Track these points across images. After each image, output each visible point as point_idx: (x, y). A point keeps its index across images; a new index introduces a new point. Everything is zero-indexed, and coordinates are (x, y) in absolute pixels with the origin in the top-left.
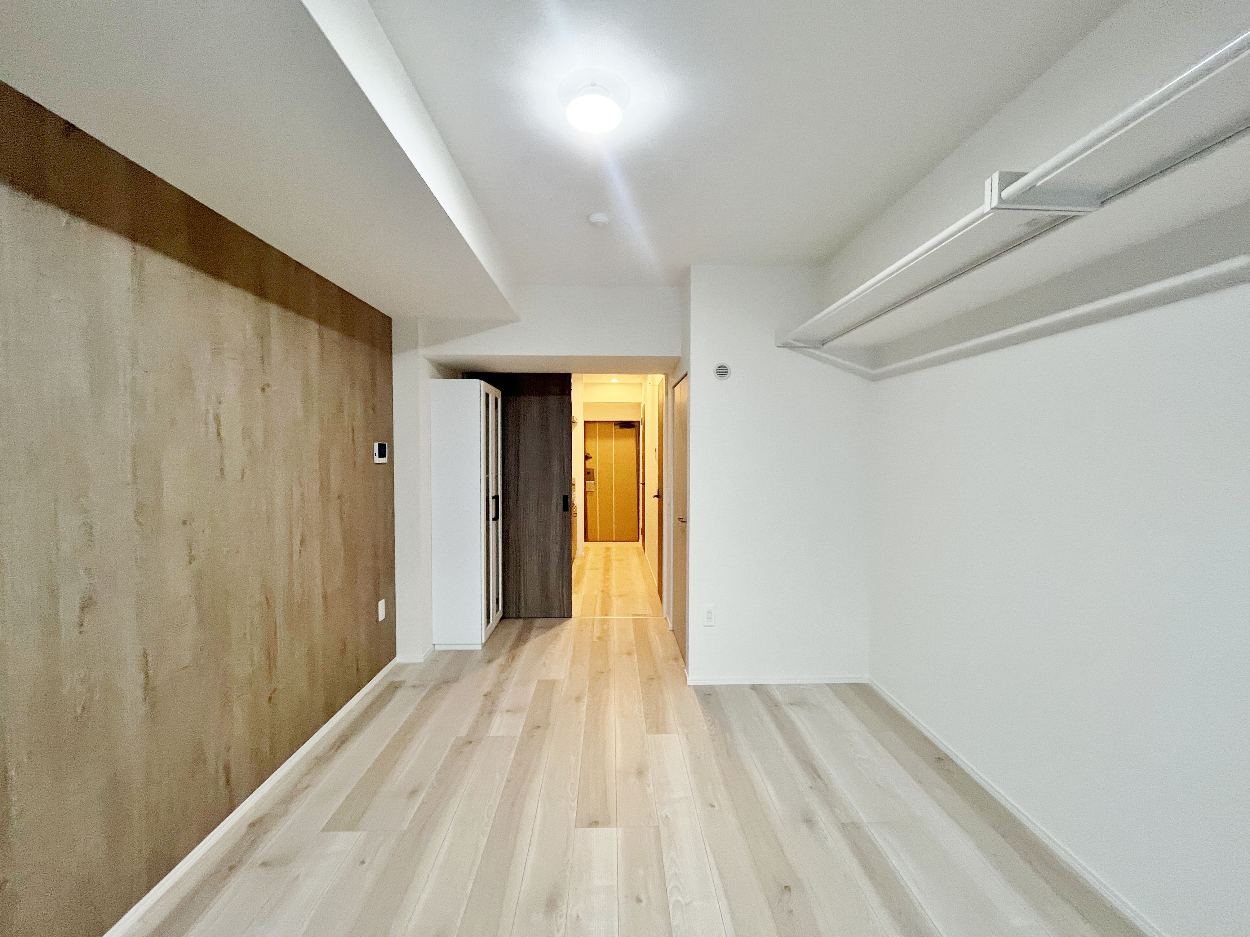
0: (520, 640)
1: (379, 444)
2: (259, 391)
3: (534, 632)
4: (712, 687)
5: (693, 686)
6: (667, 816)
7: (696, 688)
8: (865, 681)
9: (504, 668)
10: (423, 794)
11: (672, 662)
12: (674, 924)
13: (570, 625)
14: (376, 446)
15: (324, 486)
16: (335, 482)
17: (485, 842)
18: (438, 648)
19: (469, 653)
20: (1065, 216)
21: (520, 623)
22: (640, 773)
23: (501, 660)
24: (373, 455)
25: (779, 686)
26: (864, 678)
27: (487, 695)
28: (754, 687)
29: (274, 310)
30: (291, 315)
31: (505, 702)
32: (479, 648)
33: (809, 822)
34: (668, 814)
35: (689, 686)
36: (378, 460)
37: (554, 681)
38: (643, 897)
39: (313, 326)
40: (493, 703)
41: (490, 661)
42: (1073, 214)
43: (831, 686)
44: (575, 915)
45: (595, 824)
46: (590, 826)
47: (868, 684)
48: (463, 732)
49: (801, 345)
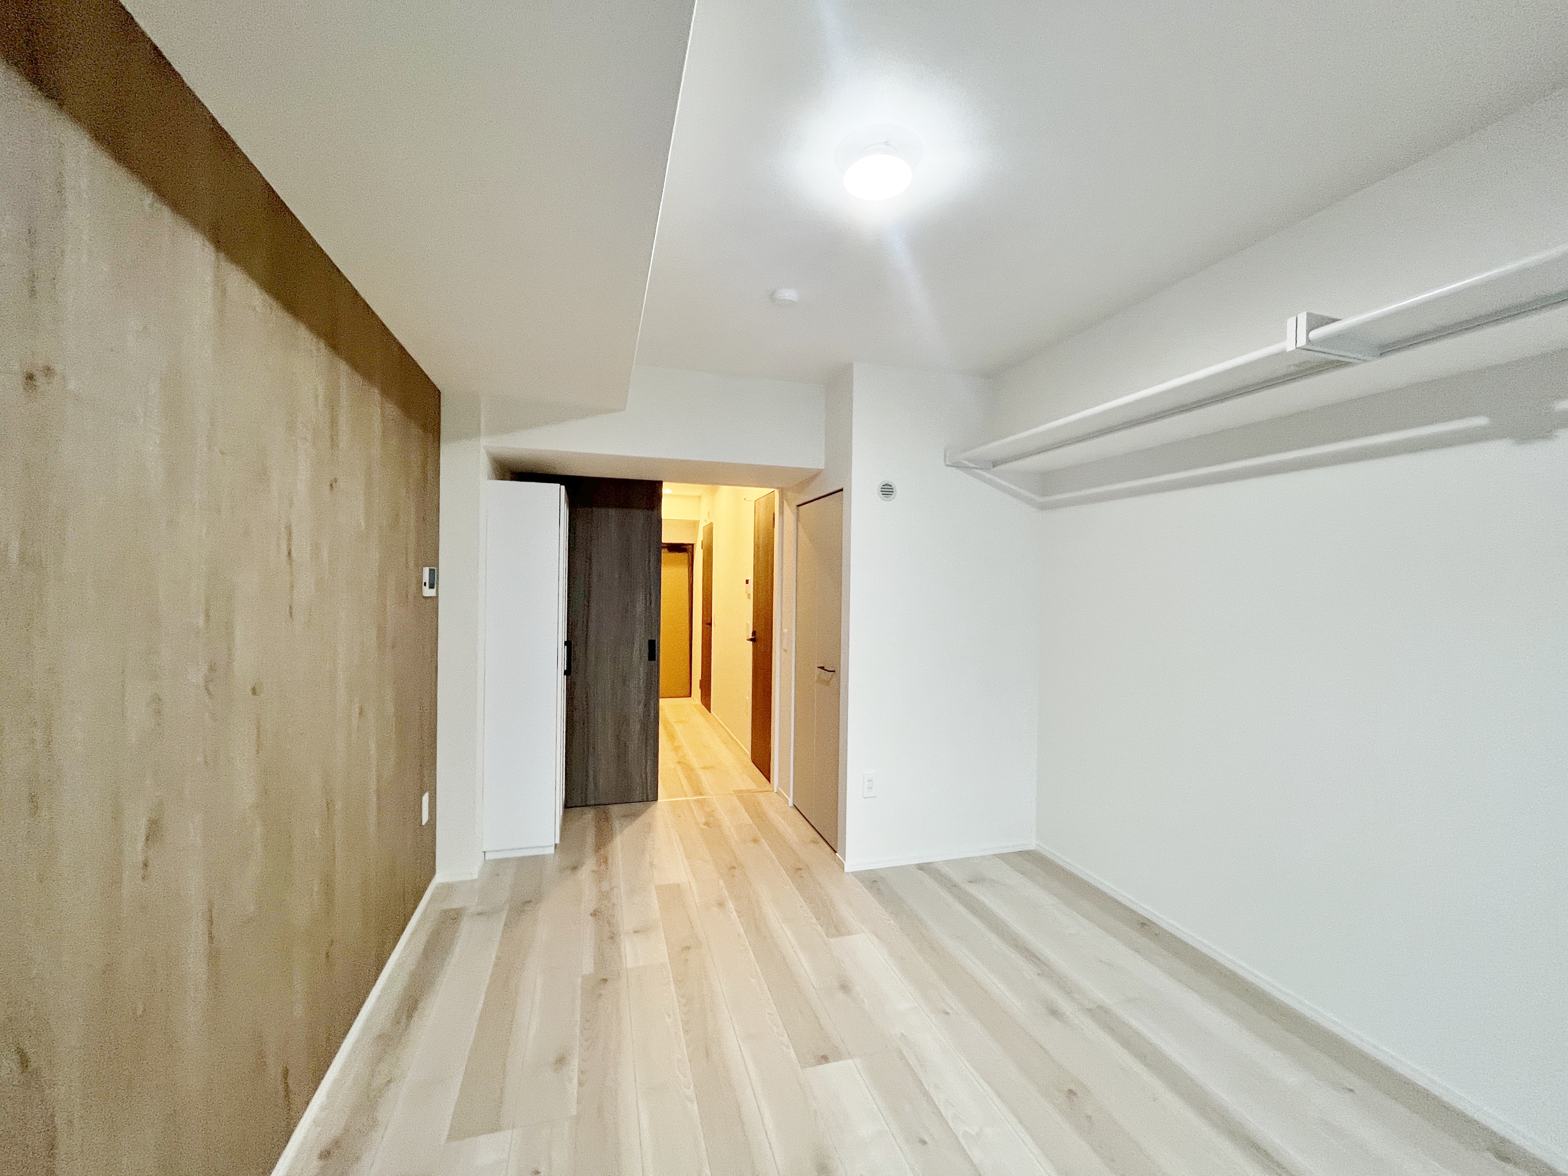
0: (603, 836)
1: (429, 569)
2: (327, 488)
3: (616, 823)
4: (873, 871)
5: (852, 872)
6: (902, 1034)
7: (856, 874)
8: (1032, 847)
10: (576, 1061)
11: (812, 846)
13: (657, 812)
15: (381, 631)
16: (391, 625)
18: (489, 856)
19: (538, 861)
21: (592, 812)
22: (845, 987)
23: (590, 864)
24: (422, 585)
25: (947, 862)
26: (1031, 844)
27: (595, 914)
28: (921, 867)
29: (344, 370)
31: (626, 920)
32: (552, 850)
33: (1056, 1013)
34: (903, 1032)
35: (848, 873)
36: (428, 592)
37: (677, 886)
38: (926, 1138)
39: (377, 397)
40: (609, 923)
41: (575, 868)
42: (1351, 361)
43: (1002, 857)
45: (825, 1059)
46: (820, 1062)
47: (1036, 850)
48: (588, 967)
49: (971, 465)
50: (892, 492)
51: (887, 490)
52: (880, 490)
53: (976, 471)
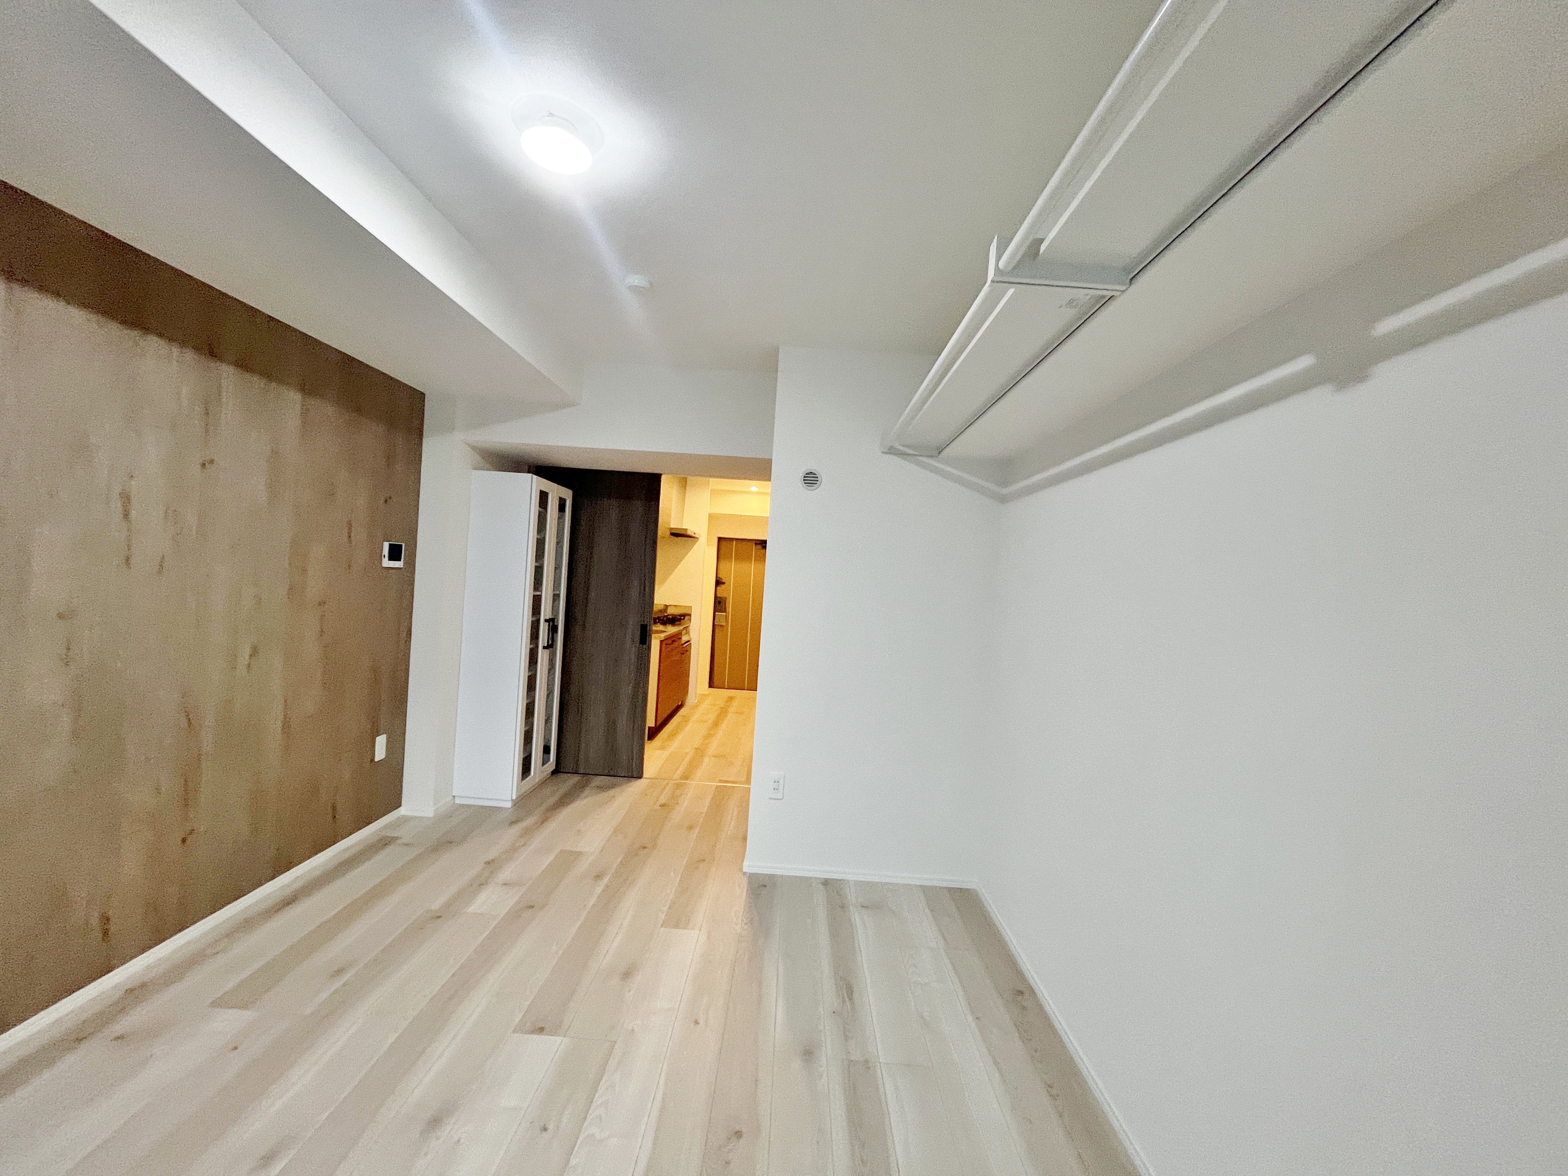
0: (563, 801)
1: (390, 545)
2: (198, 468)
3: (587, 791)
4: (772, 877)
5: (747, 872)
6: (633, 1030)
7: (750, 876)
8: (973, 887)
9: (527, 832)
10: (349, 975)
12: (573, 1161)
13: (637, 786)
14: (386, 546)
15: (294, 591)
16: (315, 587)
17: (394, 1039)
18: (457, 801)
19: (493, 811)
20: (1103, 297)
21: (576, 778)
22: (627, 975)
23: (528, 823)
24: (381, 556)
25: (858, 883)
26: (970, 882)
27: (489, 863)
28: (826, 883)
29: (227, 373)
30: (257, 382)
31: (507, 873)
32: (509, 805)
33: (809, 1054)
34: (636, 1028)
35: (742, 871)
36: (386, 563)
37: (580, 854)
38: (551, 1126)
39: (293, 398)
40: (492, 872)
41: (513, 823)
42: (1110, 294)
44: (456, 1138)
45: (540, 1030)
46: (532, 1032)
47: (974, 890)
48: (436, 905)
49: (911, 452)
50: (817, 481)
51: (811, 479)
52: (803, 478)
53: (921, 458)
